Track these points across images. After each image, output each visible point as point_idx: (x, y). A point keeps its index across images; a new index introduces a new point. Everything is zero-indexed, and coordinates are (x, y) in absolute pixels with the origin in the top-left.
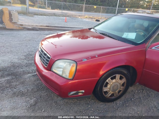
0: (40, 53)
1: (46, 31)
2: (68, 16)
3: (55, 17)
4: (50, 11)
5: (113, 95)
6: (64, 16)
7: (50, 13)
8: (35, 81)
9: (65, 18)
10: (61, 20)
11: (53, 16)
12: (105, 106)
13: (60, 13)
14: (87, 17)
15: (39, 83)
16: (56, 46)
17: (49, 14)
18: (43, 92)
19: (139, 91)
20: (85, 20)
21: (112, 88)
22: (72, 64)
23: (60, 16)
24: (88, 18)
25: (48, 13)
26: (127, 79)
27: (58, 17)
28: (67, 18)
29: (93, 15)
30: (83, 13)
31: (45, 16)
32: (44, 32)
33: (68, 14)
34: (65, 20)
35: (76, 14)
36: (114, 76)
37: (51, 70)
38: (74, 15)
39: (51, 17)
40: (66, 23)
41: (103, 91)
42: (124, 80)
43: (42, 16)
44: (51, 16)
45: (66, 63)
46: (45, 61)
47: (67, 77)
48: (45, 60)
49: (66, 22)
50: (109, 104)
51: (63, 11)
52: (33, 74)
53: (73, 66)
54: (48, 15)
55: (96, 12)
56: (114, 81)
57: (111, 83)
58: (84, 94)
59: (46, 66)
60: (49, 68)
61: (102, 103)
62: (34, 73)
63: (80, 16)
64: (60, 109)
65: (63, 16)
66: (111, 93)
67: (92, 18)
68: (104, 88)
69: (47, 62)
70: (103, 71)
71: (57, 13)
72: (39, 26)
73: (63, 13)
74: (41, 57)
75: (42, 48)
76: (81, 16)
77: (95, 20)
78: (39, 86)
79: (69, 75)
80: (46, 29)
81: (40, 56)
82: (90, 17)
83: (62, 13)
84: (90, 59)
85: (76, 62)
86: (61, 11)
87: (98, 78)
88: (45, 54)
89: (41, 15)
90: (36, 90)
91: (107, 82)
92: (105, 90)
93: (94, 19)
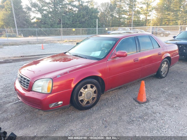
0: (20, 79)
1: (21, 62)
2: (45, 42)
3: (30, 45)
4: (22, 39)
5: (88, 102)
6: (41, 43)
7: (24, 42)
8: (18, 107)
9: (41, 45)
10: (37, 48)
11: (27, 44)
12: (84, 113)
13: (35, 40)
14: (66, 42)
15: (22, 108)
16: (34, 72)
17: (22, 42)
18: (27, 114)
19: (112, 98)
20: (64, 44)
21: (86, 96)
22: (48, 81)
23: (35, 44)
24: (68, 42)
25: (20, 42)
26: (97, 87)
27: (33, 45)
28: (44, 44)
29: (73, 39)
30: (62, 37)
31: (17, 45)
32: (19, 63)
33: (45, 40)
34: (41, 48)
35: (54, 39)
36: (85, 86)
37: (32, 90)
38: (52, 40)
39: (24, 46)
40: (43, 51)
41: (79, 100)
42: (95, 88)
43: (14, 47)
44: (25, 44)
45: (44, 81)
46: (26, 87)
47: (46, 92)
48: (25, 83)
49: (43, 49)
50: (87, 111)
51: (39, 38)
52: (14, 102)
53: (50, 82)
54: (20, 45)
55: (76, 34)
56: (86, 90)
57: (85, 92)
58: (63, 104)
59: (27, 88)
60: (30, 89)
61: (81, 111)
62: (16, 101)
63: (58, 41)
64: (45, 122)
65: (39, 44)
66: (86, 100)
67: (72, 42)
68: (79, 97)
69: (28, 85)
70: (74, 84)
71: (31, 40)
72: (12, 58)
73: (39, 39)
74: (22, 82)
75: (21, 75)
76: (60, 41)
77: (76, 43)
78: (22, 111)
79: (48, 90)
80: (21, 60)
81: (20, 82)
82: (70, 41)
83: (37, 39)
84: (63, 75)
85: (51, 79)
86: (36, 38)
87: (72, 89)
88: (25, 79)
89: (13, 45)
90: (20, 114)
91: (81, 92)
92: (80, 99)
93: (74, 42)
